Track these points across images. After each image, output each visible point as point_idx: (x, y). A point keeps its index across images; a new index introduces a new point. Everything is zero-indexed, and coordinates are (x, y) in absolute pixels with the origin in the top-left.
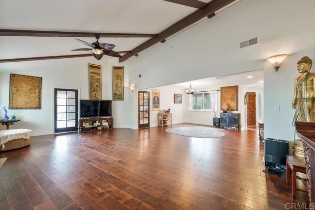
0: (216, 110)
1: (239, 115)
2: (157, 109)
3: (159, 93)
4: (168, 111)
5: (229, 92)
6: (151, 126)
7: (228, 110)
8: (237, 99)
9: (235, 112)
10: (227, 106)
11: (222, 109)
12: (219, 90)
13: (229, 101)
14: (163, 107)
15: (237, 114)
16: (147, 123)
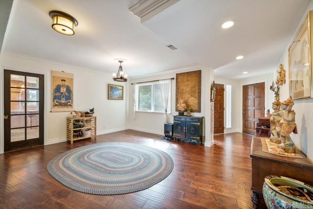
0: (169, 112)
1: (201, 120)
2: (65, 109)
3: (72, 80)
4: (87, 113)
5: (188, 81)
6: (47, 142)
7: (186, 110)
8: (200, 92)
9: (196, 115)
10: (184, 105)
11: (177, 110)
12: (173, 79)
13: (187, 96)
14: (79, 105)
15: (198, 119)
16: (38, 136)
